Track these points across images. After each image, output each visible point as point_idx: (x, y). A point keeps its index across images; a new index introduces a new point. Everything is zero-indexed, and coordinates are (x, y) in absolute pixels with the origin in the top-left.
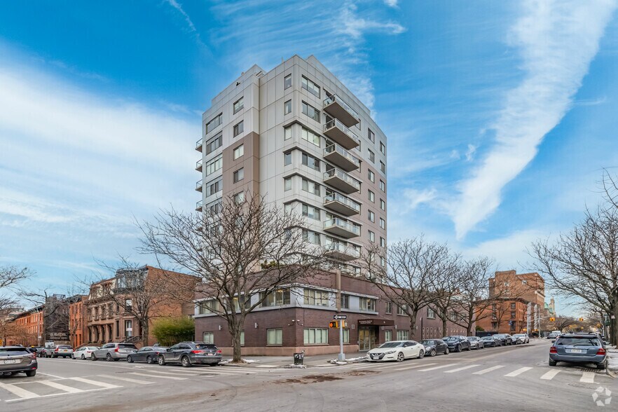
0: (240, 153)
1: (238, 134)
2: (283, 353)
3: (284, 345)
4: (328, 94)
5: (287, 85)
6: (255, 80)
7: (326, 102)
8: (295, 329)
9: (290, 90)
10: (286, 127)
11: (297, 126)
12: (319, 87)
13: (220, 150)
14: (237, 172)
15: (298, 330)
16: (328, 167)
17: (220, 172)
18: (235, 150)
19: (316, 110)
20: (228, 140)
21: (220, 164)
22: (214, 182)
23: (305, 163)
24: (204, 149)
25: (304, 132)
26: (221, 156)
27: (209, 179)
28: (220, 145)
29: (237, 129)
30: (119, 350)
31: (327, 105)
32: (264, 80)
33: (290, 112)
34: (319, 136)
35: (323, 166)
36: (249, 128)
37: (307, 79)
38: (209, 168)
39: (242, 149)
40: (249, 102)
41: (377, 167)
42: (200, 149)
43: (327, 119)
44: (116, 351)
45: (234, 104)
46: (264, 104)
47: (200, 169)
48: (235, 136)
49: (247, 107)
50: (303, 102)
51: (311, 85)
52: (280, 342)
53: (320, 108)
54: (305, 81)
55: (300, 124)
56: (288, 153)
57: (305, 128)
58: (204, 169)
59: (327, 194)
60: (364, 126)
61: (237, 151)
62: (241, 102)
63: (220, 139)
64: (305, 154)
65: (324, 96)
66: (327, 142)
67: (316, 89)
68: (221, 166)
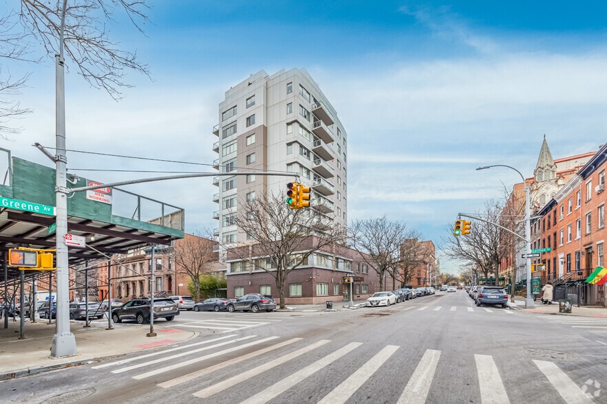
0: (251, 140)
1: (250, 125)
2: (303, 302)
3: (303, 296)
4: (315, 101)
5: (290, 90)
6: (264, 82)
7: (314, 106)
8: (312, 283)
9: (291, 95)
10: (288, 124)
11: (296, 124)
12: (309, 94)
13: (235, 136)
14: (249, 156)
15: (314, 285)
16: (315, 158)
17: (235, 154)
18: (247, 137)
19: (308, 112)
20: (242, 129)
21: (235, 147)
22: (229, 162)
23: (301, 153)
24: (221, 133)
25: (301, 129)
26: (236, 141)
27: (225, 159)
28: (235, 132)
29: (250, 121)
30: (184, 302)
31: (315, 109)
32: (270, 84)
33: (291, 112)
34: (309, 132)
35: (312, 156)
36: (259, 121)
37: (302, 87)
38: (224, 150)
39: (253, 137)
40: (259, 100)
41: (341, 157)
42: (217, 133)
43: (315, 120)
44: (181, 302)
45: (247, 100)
46: (270, 104)
47: (217, 150)
48: (247, 126)
49: (257, 104)
50: (300, 105)
51: (305, 92)
52: (300, 294)
53: (310, 111)
54: (301, 88)
55: (298, 122)
56: (289, 144)
57: (302, 126)
58: (220, 151)
59: (315, 178)
60: (335, 126)
61: (249, 139)
62: (252, 99)
63: (235, 126)
64: (301, 146)
65: (313, 102)
66: (314, 137)
67: (308, 95)
68: (236, 149)
